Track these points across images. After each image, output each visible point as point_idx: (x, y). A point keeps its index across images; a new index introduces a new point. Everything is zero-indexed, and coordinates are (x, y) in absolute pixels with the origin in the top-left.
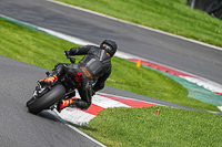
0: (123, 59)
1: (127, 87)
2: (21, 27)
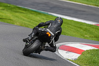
0: (92, 25)
1: (95, 39)
2: (40, 13)
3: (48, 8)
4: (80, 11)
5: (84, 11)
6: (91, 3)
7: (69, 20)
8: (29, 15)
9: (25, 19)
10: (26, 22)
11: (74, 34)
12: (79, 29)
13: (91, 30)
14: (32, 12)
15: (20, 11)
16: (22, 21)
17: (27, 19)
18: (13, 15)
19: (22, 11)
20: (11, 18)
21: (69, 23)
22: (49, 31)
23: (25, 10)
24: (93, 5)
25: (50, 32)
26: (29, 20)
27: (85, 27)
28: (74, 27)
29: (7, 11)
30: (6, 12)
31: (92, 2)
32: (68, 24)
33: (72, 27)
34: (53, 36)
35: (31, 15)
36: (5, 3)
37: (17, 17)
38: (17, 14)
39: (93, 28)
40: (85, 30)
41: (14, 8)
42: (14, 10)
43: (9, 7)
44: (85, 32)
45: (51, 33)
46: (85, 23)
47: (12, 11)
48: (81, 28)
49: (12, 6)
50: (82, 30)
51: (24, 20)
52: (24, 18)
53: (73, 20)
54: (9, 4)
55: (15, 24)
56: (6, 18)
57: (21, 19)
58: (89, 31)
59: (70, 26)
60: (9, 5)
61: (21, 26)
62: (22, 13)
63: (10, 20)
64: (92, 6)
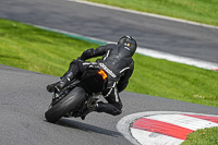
3: (108, 31)
4: (183, 37)
5: (192, 39)
6: (208, 20)
7: (157, 59)
8: (62, 48)
9: (53, 56)
10: (54, 65)
11: (169, 91)
12: (180, 81)
13: (209, 82)
14: (70, 41)
15: (41, 37)
16: (46, 61)
17: (57, 58)
18: (24, 48)
19: (45, 39)
20: (21, 55)
21: (157, 66)
22: (105, 68)
23: (54, 35)
24: (212, 24)
25: (108, 71)
26: (63, 60)
27: (195, 75)
28: (167, 76)
29: (10, 37)
30: (9, 40)
31: (210, 16)
32: (154, 68)
33: (164, 75)
34: (113, 80)
35: (67, 48)
36: (6, 19)
37: (33, 52)
38: (35, 45)
39: (213, 77)
40: (195, 82)
41: (27, 31)
42: (28, 36)
43: (16, 28)
44: (193, 87)
45: (110, 72)
46: (193, 66)
47: (21, 38)
48: (184, 77)
49: (22, 26)
50: (187, 83)
51: (50, 59)
52: (50, 55)
53: (165, 60)
54: (16, 21)
55: (30, 69)
56: (9, 54)
57: (44, 56)
58: (203, 84)
59: (160, 73)
60: (14, 25)
61: (44, 73)
62: (46, 42)
63: (18, 58)
64: (211, 26)
